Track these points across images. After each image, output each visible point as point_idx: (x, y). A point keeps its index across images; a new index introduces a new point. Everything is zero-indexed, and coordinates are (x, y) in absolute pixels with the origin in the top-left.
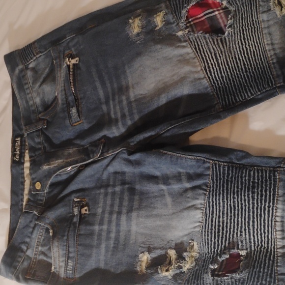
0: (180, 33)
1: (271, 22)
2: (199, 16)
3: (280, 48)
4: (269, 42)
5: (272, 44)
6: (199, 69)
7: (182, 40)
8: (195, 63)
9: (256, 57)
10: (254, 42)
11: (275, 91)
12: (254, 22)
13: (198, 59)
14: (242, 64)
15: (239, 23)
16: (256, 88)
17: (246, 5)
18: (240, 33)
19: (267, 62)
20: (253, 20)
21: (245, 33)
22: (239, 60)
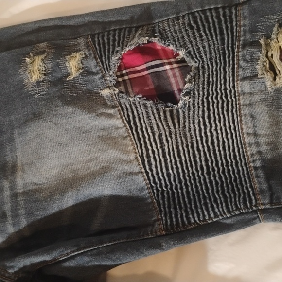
0: (106, 93)
1: (256, 98)
2: (138, 68)
3: (268, 144)
4: (251, 131)
5: (256, 135)
6: (132, 156)
7: (109, 103)
8: (127, 145)
9: (227, 152)
10: (225, 125)
11: (255, 216)
12: (228, 91)
13: (132, 141)
14: (203, 158)
15: (203, 89)
16: (224, 205)
17: (216, 62)
18: (204, 107)
19: (245, 164)
20: (225, 89)
21: (211, 108)
22: (199, 150)
